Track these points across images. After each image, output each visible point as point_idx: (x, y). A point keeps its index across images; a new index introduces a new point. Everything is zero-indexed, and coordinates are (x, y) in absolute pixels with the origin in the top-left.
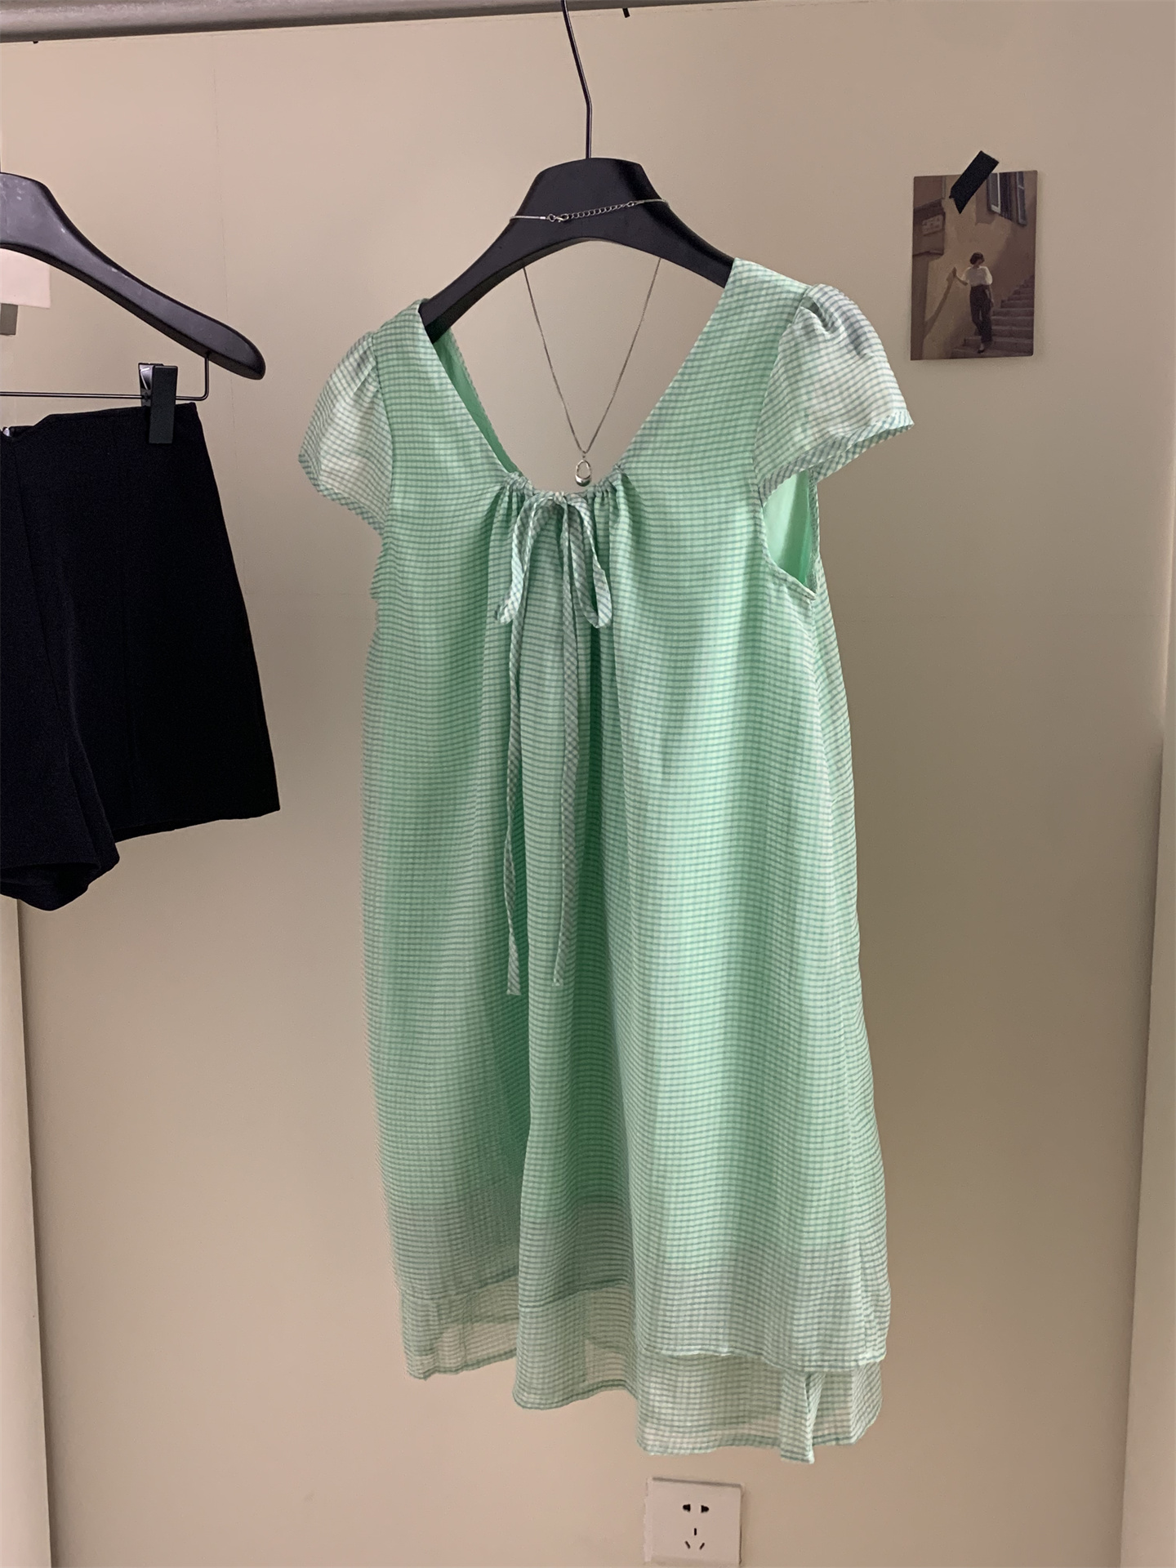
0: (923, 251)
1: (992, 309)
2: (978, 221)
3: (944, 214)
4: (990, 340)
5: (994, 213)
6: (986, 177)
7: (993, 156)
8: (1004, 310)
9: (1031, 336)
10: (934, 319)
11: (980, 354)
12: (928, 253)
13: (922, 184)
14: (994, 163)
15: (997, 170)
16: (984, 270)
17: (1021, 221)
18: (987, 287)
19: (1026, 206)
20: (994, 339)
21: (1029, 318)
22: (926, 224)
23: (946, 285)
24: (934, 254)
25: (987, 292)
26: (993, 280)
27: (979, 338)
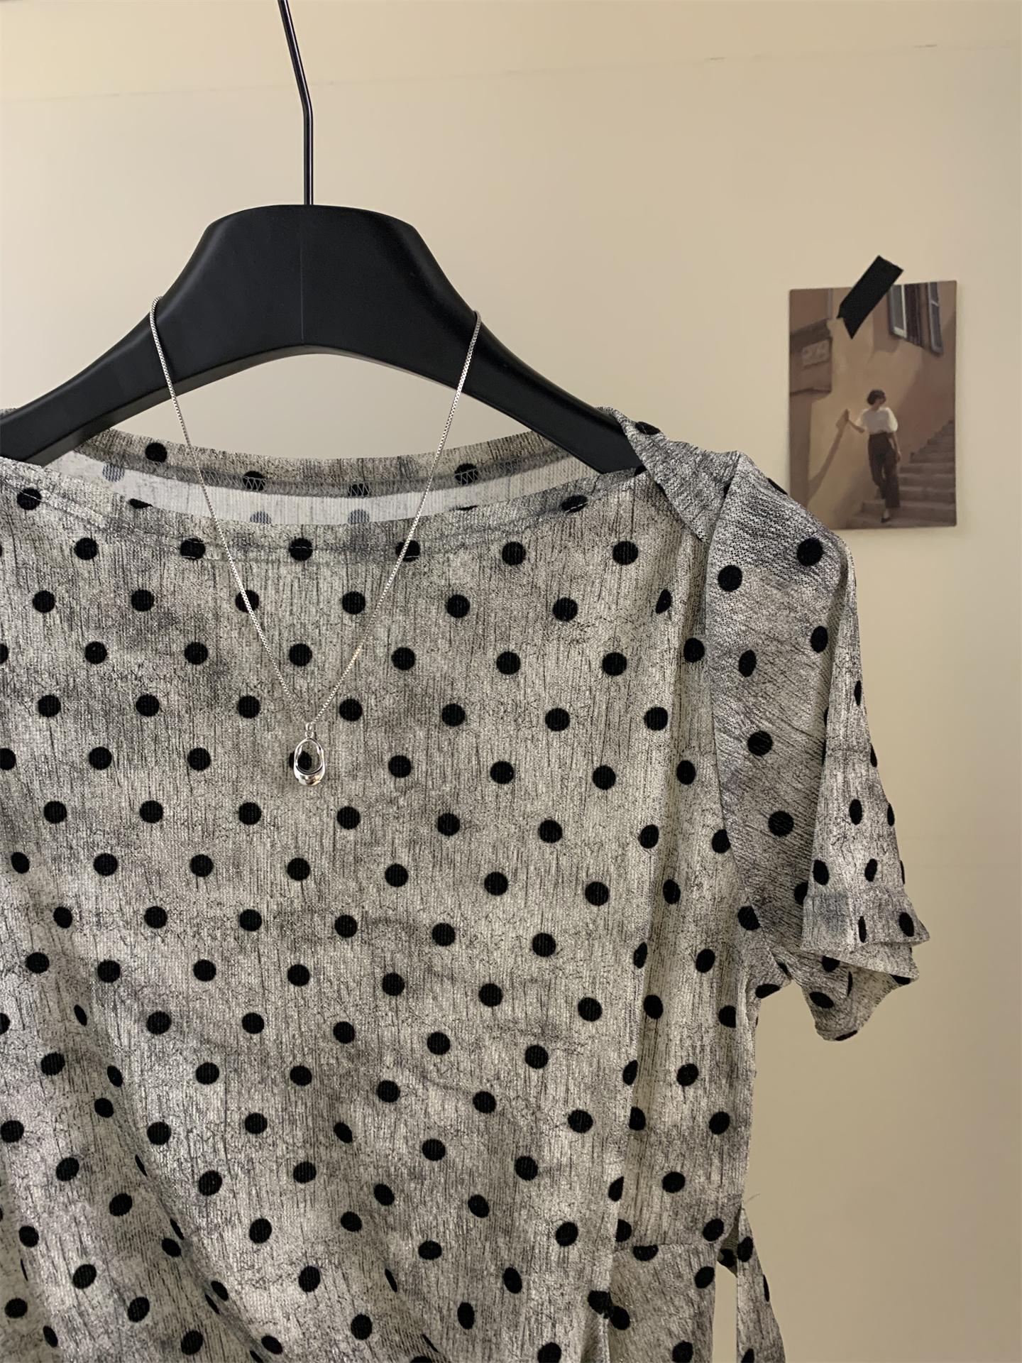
0: (803, 387)
1: (898, 465)
2: (877, 347)
3: (830, 340)
4: (898, 505)
5: (898, 337)
6: (886, 290)
7: (894, 262)
8: (915, 465)
9: (954, 502)
10: (821, 476)
11: (885, 523)
12: (810, 390)
13: (799, 299)
14: (897, 271)
15: (901, 281)
16: (887, 414)
17: (935, 348)
18: (891, 434)
19: (942, 328)
20: (903, 504)
21: (950, 476)
22: (807, 352)
23: (836, 432)
24: (818, 392)
25: (891, 441)
26: (899, 426)
27: (882, 502)
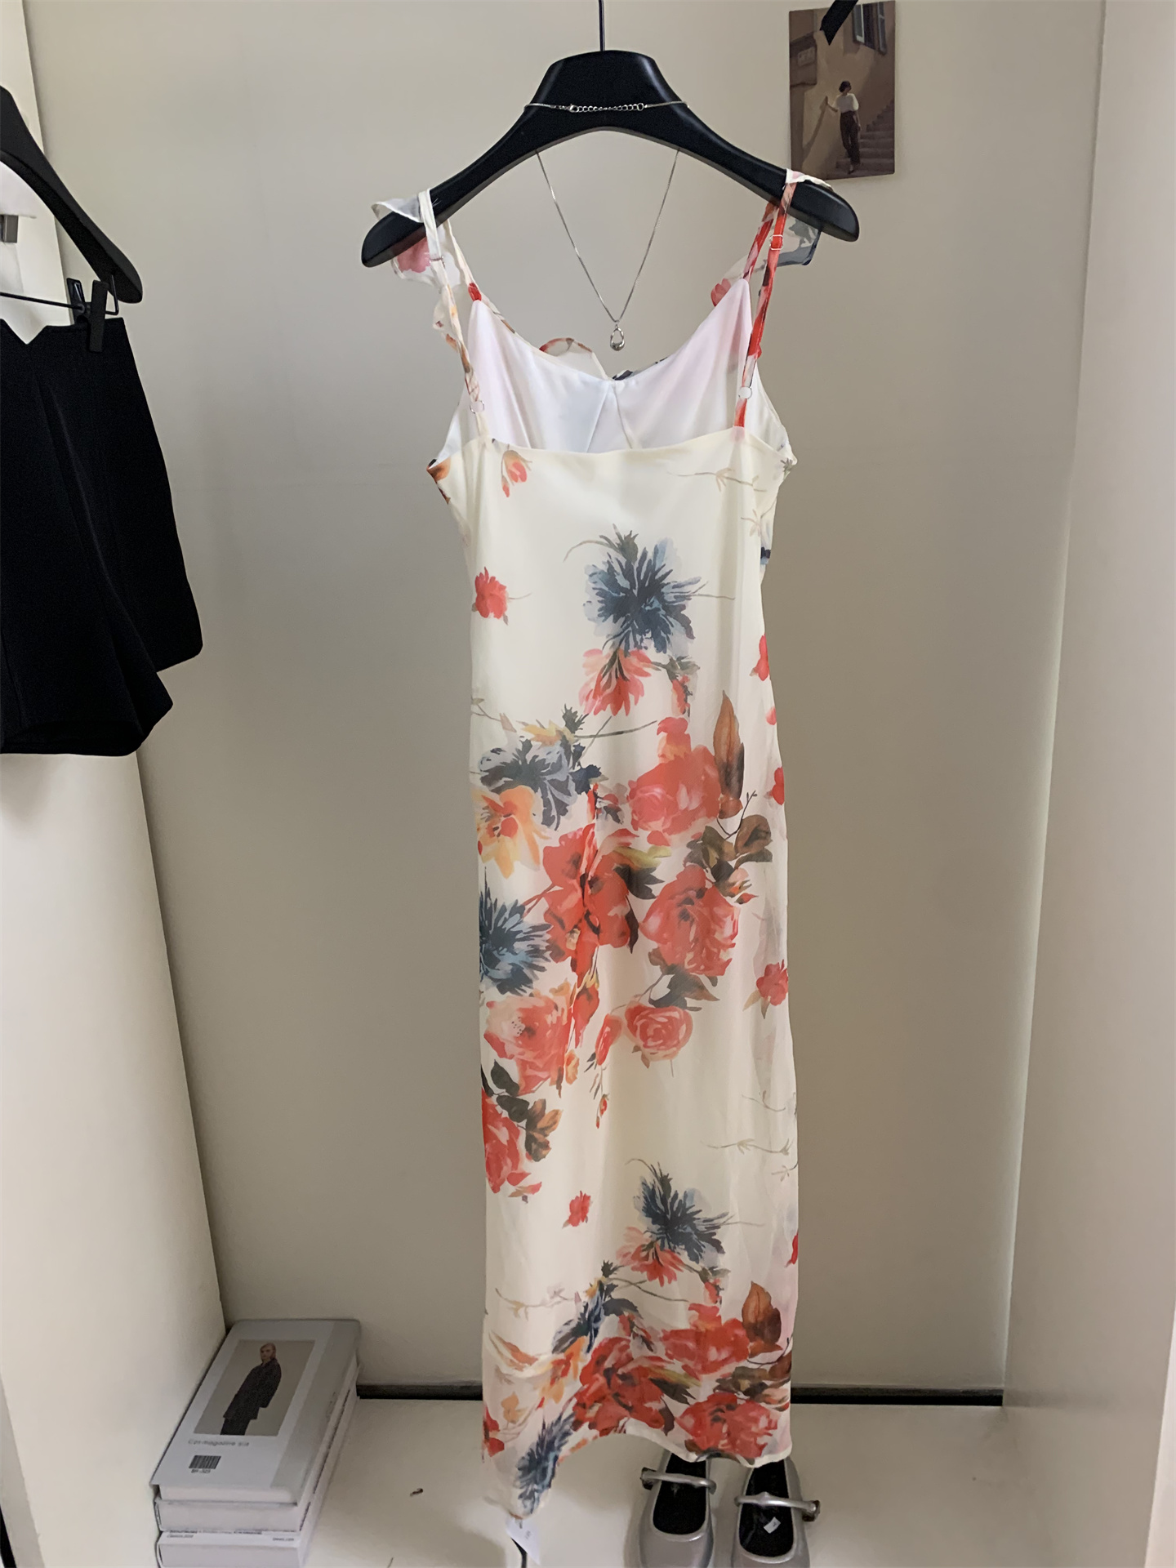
0: (798, 82)
1: (859, 134)
2: (846, 51)
3: (816, 47)
4: (858, 162)
5: (858, 43)
6: (850, 9)
8: (870, 133)
9: (893, 157)
10: (810, 144)
11: (850, 174)
12: (803, 84)
13: (796, 19)
16: (852, 99)
17: (882, 49)
18: (854, 112)
19: (887, 36)
20: (862, 160)
21: (891, 139)
22: (800, 57)
23: (820, 112)
24: (808, 84)
25: (854, 117)
26: (860, 106)
27: (849, 160)
